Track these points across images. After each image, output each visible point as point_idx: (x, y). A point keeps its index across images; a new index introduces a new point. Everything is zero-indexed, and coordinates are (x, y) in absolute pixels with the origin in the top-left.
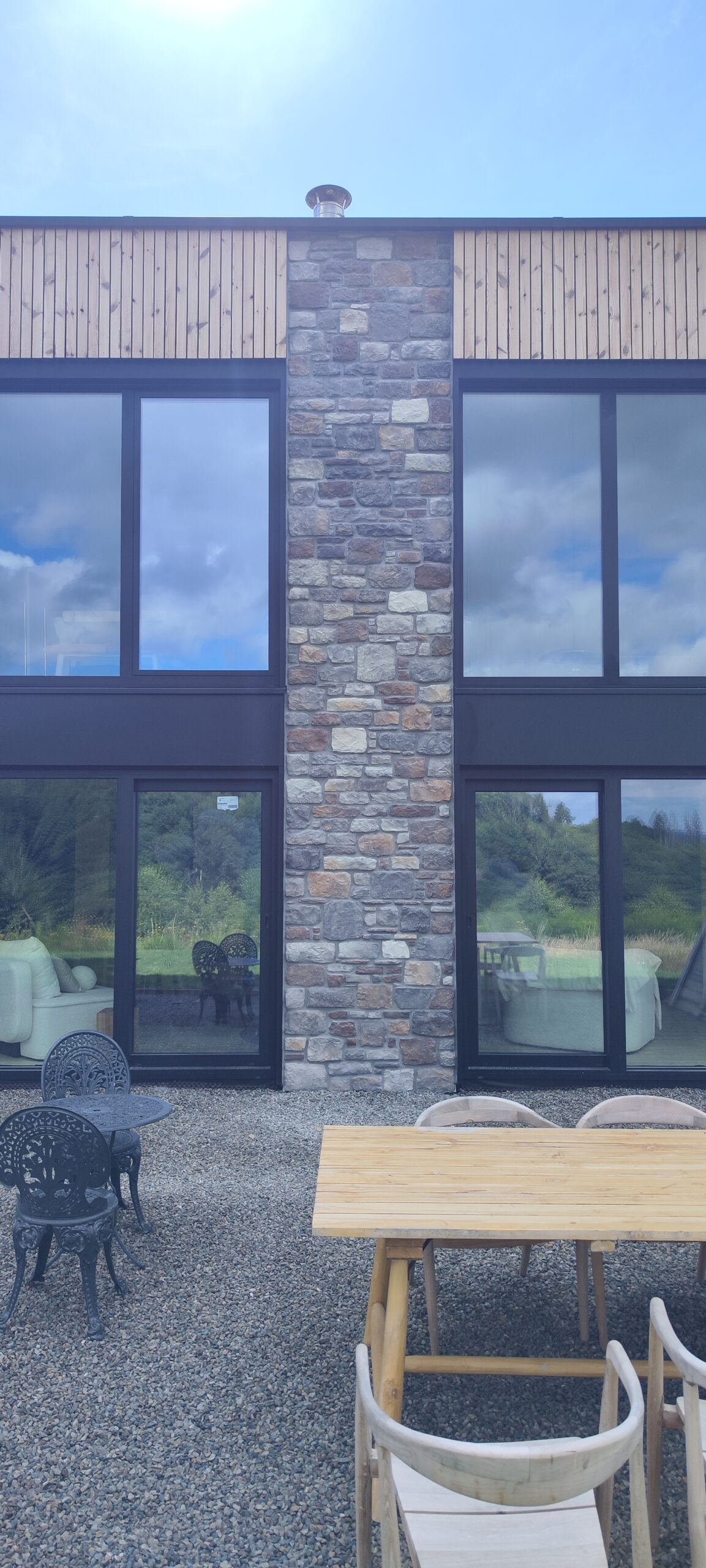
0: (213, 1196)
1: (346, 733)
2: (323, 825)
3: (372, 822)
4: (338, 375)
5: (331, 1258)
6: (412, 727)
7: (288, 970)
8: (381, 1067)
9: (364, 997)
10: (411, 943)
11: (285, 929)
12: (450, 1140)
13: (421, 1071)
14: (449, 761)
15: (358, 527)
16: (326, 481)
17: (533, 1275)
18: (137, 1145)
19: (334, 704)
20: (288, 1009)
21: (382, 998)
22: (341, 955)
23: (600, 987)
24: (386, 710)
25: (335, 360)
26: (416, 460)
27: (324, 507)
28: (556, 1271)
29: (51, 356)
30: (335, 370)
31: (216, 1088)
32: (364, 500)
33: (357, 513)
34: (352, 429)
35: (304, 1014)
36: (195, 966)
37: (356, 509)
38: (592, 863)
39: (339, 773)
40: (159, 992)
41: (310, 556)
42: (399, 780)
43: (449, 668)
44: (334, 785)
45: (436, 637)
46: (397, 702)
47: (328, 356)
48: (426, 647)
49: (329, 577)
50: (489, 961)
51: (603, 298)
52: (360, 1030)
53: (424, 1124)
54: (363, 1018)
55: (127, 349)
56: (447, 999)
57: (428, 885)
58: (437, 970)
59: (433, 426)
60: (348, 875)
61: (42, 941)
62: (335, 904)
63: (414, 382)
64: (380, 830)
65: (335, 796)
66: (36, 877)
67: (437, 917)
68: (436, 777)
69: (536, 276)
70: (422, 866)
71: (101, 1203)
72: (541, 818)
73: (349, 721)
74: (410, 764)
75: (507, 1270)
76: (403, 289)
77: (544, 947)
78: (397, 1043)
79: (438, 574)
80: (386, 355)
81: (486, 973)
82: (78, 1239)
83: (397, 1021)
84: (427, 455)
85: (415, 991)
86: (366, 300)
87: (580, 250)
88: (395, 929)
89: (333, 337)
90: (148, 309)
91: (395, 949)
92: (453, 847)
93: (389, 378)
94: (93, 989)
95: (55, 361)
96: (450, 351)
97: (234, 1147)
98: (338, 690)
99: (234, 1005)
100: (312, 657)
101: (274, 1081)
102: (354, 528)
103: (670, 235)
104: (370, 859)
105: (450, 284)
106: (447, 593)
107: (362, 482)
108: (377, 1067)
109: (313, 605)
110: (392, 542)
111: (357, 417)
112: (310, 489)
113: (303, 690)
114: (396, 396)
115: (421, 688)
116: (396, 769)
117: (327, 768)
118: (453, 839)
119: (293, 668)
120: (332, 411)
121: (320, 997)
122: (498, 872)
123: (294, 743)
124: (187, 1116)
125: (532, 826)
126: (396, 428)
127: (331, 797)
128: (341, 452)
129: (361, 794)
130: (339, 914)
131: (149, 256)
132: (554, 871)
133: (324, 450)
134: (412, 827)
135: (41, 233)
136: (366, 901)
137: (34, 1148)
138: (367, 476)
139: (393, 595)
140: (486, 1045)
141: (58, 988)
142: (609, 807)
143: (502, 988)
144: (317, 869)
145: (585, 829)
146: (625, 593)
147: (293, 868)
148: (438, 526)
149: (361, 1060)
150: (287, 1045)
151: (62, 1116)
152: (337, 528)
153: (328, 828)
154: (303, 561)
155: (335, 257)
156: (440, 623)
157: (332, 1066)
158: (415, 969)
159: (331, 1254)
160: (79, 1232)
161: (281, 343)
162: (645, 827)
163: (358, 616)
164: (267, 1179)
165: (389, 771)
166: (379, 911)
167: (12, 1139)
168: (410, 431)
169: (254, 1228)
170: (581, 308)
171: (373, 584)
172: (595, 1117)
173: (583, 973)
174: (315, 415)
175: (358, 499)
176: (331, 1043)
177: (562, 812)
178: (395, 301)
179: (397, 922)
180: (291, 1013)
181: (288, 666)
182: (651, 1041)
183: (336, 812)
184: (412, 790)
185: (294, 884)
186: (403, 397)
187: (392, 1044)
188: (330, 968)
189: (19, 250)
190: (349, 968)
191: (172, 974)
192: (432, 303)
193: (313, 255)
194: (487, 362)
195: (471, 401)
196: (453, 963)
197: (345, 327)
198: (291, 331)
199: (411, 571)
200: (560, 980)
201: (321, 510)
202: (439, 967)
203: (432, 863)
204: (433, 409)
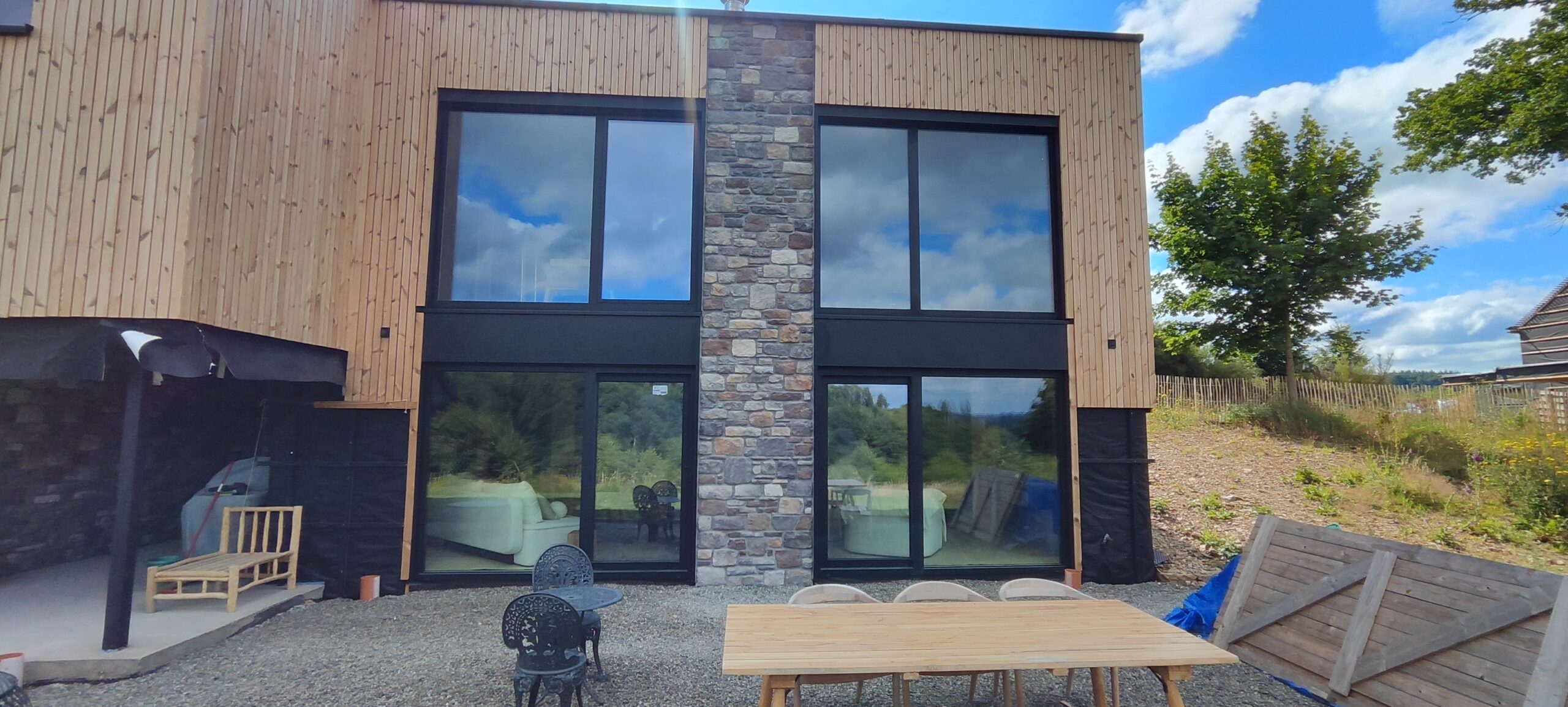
0: (649, 656)
1: (742, 343)
2: (725, 405)
3: (759, 404)
4: (740, 110)
5: (730, 695)
6: (787, 340)
7: (700, 504)
8: (763, 569)
9: (751, 523)
10: (784, 486)
11: (699, 477)
12: (812, 612)
13: (789, 571)
14: (811, 363)
15: (751, 207)
16: (731, 177)
17: (864, 702)
18: (598, 621)
19: (734, 324)
20: (700, 531)
21: (763, 523)
22: (736, 494)
23: (908, 514)
24: (769, 328)
25: (738, 100)
26: (790, 166)
27: (729, 194)
28: (879, 699)
29: (549, 91)
30: (738, 107)
31: (650, 584)
32: (755, 190)
33: (751, 198)
34: (749, 145)
35: (711, 534)
36: (635, 502)
37: (751, 196)
38: (902, 434)
39: (736, 370)
40: (609, 521)
41: (720, 225)
42: (777, 376)
43: (811, 301)
44: (732, 379)
45: (803, 281)
46: (777, 323)
47: (733, 98)
48: (796, 287)
49: (732, 240)
50: (835, 499)
51: (909, 70)
52: (749, 545)
53: (794, 603)
54: (751, 537)
55: (600, 88)
56: (808, 523)
57: (796, 447)
58: (801, 504)
59: (802, 145)
60: (742, 440)
61: (531, 483)
62: (733, 460)
63: (789, 117)
64: (764, 409)
65: (734, 386)
66: (522, 442)
67: (801, 468)
68: (803, 374)
69: (868, 53)
70: (792, 434)
71: (575, 659)
72: (868, 403)
73: (743, 336)
74: (784, 365)
75: (847, 699)
76: (782, 58)
77: (871, 489)
78: (774, 553)
79: (804, 239)
80: (772, 99)
81: (832, 507)
82: (559, 684)
83: (774, 538)
84: (798, 163)
85: (786, 518)
86: (758, 63)
87: (895, 40)
88: (773, 476)
89: (737, 86)
90: (615, 63)
91: (773, 490)
92: (813, 421)
93: (774, 113)
94: (565, 517)
95: (551, 94)
96: (812, 98)
97: (663, 624)
98: (737, 314)
99: (661, 530)
100: (720, 292)
101: (688, 578)
102: (749, 208)
103: (950, 34)
104: (757, 429)
105: (813, 56)
106: (810, 252)
107: (755, 179)
108: (760, 569)
109: (721, 257)
110: (774, 218)
111: (751, 137)
112: (721, 182)
113: (713, 314)
114: (778, 125)
115: (793, 314)
116: (775, 368)
117: (728, 367)
118: (813, 415)
119: (707, 299)
120: (736, 133)
121: (721, 522)
122: (840, 440)
123: (707, 350)
124: (630, 604)
125: (863, 410)
126: (778, 145)
127: (731, 386)
128: (740, 159)
129: (751, 384)
130: (736, 467)
131: (616, 29)
132: (876, 440)
133: (729, 157)
134: (785, 408)
135: (545, 11)
136: (754, 457)
137: (530, 621)
138: (758, 175)
139: (774, 253)
140: (833, 554)
141: (541, 517)
142: (914, 395)
143: (844, 517)
144: (721, 435)
145: (896, 411)
146: (924, 256)
147: (704, 435)
148: (804, 209)
149: (749, 564)
150: (699, 555)
151: (549, 600)
152: (737, 207)
153: (729, 408)
154: (715, 229)
155: (739, 35)
156: (805, 271)
157: (729, 569)
158: (786, 503)
159: (730, 693)
160: (560, 679)
161: (703, 88)
162: (935, 411)
163: (751, 265)
164: (685, 644)
165: (771, 369)
166: (762, 464)
167: (515, 615)
168: (787, 147)
169: (678, 677)
170: (895, 75)
171: (761, 245)
172: (905, 596)
173: (896, 506)
174: (724, 135)
175: (751, 189)
176: (729, 553)
177: (882, 401)
178: (778, 65)
179: (775, 472)
180: (702, 533)
181: (703, 298)
182: (940, 550)
183: (734, 397)
184: (786, 383)
185: (705, 446)
186: (782, 126)
187: (770, 553)
188: (729, 503)
189: (529, 22)
190: (742, 503)
191: (617, 508)
192: (801, 68)
193: (724, 34)
194: (837, 106)
195: (824, 129)
196: (811, 499)
197: (744, 80)
198: (710, 80)
199: (786, 236)
200: (881, 511)
201: (727, 196)
202: (803, 502)
203: (798, 431)
204: (801, 134)
